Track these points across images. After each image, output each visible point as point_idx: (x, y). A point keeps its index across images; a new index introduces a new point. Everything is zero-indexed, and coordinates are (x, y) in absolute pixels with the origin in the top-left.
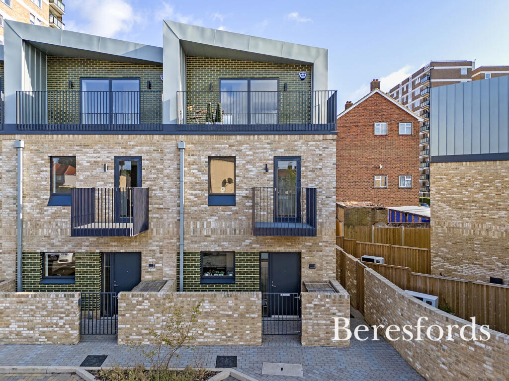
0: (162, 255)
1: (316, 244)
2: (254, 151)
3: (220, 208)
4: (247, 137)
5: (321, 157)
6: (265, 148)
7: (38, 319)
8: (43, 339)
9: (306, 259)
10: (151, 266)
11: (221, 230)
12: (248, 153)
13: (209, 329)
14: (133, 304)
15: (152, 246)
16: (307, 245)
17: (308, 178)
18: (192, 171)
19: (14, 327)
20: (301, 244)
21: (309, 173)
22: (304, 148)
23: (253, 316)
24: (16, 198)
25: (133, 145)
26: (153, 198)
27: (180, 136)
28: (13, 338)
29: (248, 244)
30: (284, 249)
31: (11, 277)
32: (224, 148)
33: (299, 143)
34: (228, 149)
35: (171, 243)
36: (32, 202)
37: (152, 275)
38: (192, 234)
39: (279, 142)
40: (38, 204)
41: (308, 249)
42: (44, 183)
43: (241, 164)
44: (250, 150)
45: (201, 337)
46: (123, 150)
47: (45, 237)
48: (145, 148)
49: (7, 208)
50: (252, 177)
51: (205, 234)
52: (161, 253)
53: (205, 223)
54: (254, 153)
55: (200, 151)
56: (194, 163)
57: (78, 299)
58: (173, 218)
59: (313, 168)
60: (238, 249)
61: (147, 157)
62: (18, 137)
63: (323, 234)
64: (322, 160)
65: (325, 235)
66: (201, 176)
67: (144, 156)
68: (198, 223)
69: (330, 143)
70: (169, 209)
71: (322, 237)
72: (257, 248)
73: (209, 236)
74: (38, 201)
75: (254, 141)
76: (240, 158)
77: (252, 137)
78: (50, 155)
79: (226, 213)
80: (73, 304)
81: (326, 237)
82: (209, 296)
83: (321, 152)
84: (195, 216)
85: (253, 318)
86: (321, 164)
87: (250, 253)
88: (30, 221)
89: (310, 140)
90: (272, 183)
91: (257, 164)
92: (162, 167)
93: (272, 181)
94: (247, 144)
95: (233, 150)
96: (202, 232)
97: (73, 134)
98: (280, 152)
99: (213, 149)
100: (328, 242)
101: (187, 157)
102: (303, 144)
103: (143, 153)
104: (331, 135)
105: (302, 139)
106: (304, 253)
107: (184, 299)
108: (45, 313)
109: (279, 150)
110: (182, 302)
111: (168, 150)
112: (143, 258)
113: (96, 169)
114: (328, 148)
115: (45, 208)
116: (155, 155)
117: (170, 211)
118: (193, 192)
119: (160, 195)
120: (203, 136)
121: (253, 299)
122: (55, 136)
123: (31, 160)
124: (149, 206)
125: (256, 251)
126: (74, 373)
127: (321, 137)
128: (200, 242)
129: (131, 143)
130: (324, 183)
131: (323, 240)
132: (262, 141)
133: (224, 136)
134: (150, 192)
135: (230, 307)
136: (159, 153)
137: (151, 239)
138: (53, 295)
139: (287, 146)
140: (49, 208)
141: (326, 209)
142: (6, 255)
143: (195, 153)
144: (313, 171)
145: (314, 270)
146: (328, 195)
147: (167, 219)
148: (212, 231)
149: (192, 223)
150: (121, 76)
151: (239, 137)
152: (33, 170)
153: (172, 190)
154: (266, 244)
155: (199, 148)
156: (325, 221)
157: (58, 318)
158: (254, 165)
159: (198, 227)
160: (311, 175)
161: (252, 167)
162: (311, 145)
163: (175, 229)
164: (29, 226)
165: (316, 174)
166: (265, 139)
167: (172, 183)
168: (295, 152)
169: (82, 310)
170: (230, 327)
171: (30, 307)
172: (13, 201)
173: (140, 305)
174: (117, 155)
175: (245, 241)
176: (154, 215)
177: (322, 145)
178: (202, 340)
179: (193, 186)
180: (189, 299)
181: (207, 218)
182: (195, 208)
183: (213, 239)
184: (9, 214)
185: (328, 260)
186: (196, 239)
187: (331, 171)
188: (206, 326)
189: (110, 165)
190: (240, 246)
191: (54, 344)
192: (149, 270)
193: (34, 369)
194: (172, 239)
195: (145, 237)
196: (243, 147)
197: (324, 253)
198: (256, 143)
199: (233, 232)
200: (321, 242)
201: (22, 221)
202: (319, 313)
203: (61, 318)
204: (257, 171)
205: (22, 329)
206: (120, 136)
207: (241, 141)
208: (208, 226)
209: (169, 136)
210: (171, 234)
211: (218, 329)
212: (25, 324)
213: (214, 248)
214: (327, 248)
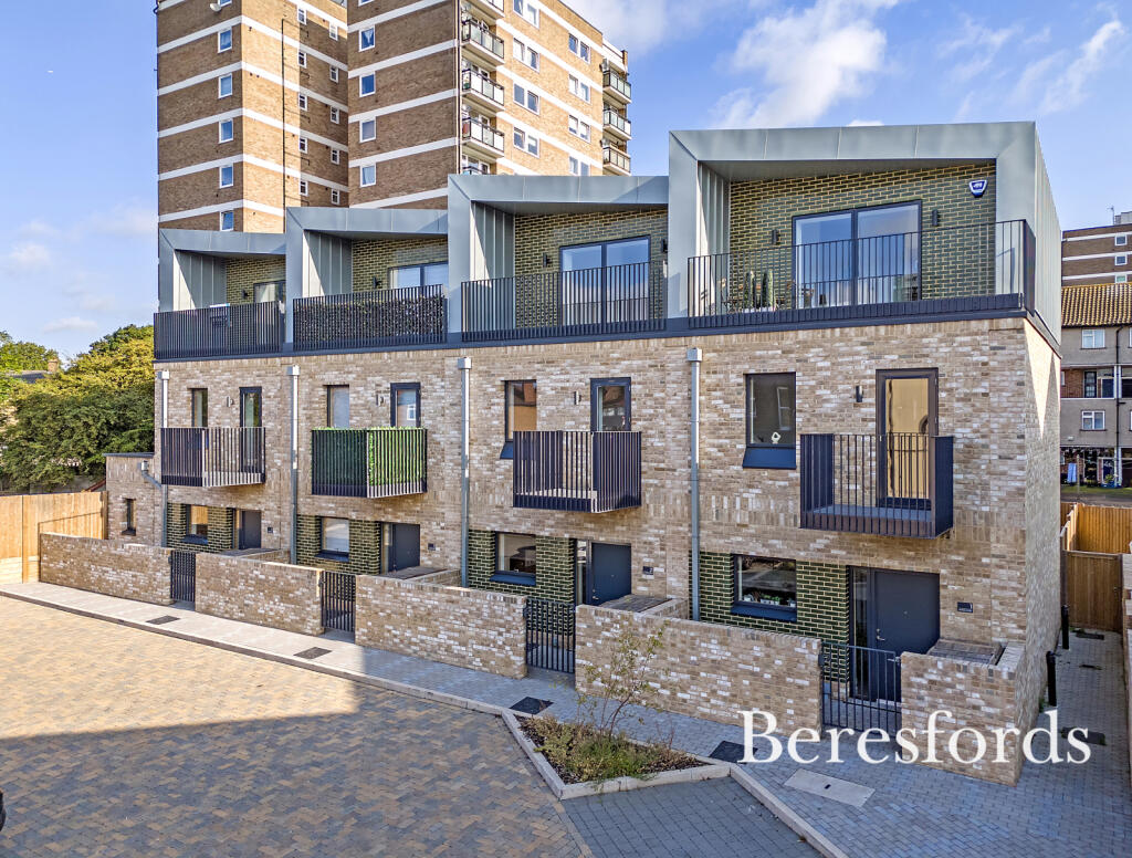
0: (663, 553)
1: (974, 559)
2: (834, 360)
3: (766, 473)
4: (818, 334)
5: (985, 369)
6: (858, 354)
7: (471, 631)
8: (477, 662)
9: (950, 589)
10: (647, 569)
11: (767, 516)
12: (820, 364)
13: (720, 693)
14: (597, 627)
15: (648, 536)
16: (952, 561)
17: (954, 415)
18: (713, 402)
19: (443, 636)
20: (939, 557)
21: (956, 405)
22: (944, 349)
23: (800, 682)
24: (461, 446)
25: (618, 359)
26: (649, 451)
27: (694, 338)
28: (442, 653)
29: (822, 547)
30: (900, 563)
31: (455, 566)
32: (773, 357)
33: (933, 340)
34: (781, 358)
35: (679, 532)
36: (481, 451)
37: (649, 586)
38: (714, 519)
39: (887, 339)
40: (488, 455)
41: (956, 568)
42: (496, 422)
43: (807, 388)
44: (826, 358)
45: (705, 704)
46: (603, 368)
47: (497, 507)
48: (636, 363)
49: (451, 461)
50: (829, 411)
51: (738, 521)
52: (662, 549)
53: (738, 499)
54: (833, 364)
55: (728, 364)
56: (717, 387)
57: (522, 607)
58: (682, 487)
59: (966, 394)
60: (801, 555)
61: (640, 379)
62: (463, 352)
63: (993, 538)
64: (987, 374)
65: (998, 541)
66: (730, 411)
67: (635, 377)
68: (725, 498)
69: (1010, 338)
70: (675, 470)
71: (989, 545)
72: (841, 556)
73: (745, 526)
74: (488, 451)
75: (833, 340)
76: (804, 375)
77: (828, 332)
78: (503, 379)
79: (778, 483)
80: (514, 614)
81: (999, 546)
82: (719, 632)
83: (985, 359)
84: (720, 487)
85: (800, 687)
86: (986, 384)
87: (826, 565)
88: (478, 481)
89: (958, 332)
90: (872, 425)
91: (840, 387)
92: (662, 395)
93: (872, 420)
94: (820, 346)
95: (790, 361)
96: (733, 517)
97: (533, 344)
98: (890, 360)
99: (753, 359)
100: (1004, 557)
101: (704, 377)
102: (941, 341)
103: (633, 371)
104: (1010, 320)
105: (940, 330)
106: (945, 577)
107: (677, 631)
108: (480, 622)
109: (886, 356)
110: (674, 635)
111: (673, 365)
112: (634, 554)
113: (563, 400)
114: (1003, 348)
115: (497, 462)
116: (651, 374)
117: (676, 474)
118: (716, 441)
119: (659, 444)
120: (734, 336)
121: (799, 650)
122: (509, 348)
123: (479, 387)
124: (643, 464)
125: (837, 562)
126: (500, 716)
127: (986, 324)
128: (728, 536)
129: (615, 355)
130: (994, 426)
131: (993, 552)
132: (850, 340)
133: (772, 334)
134: (643, 439)
135: (756, 659)
136: (658, 370)
137: (646, 522)
138: (489, 595)
139: (904, 348)
140: (502, 462)
141: (1000, 483)
142: (450, 532)
143: (718, 368)
144: (966, 399)
145: (971, 616)
146: (1005, 452)
147: (672, 488)
148: (750, 517)
149: (713, 498)
150: (620, 236)
151: (802, 335)
152: (482, 403)
153: (679, 437)
154: (860, 550)
155: (727, 360)
156: (996, 510)
157: (496, 633)
158: (833, 389)
159: (725, 507)
160: (960, 408)
161: (829, 392)
162: (961, 345)
163: (686, 509)
164: (477, 489)
165: (973, 406)
166: (857, 336)
167: (679, 423)
168: (923, 360)
169: (528, 629)
170: (758, 695)
171: (462, 611)
172: (458, 450)
173: (607, 630)
174: (594, 376)
175: (815, 541)
176: (651, 481)
177: (986, 342)
178: (707, 711)
179: (715, 430)
180: (684, 632)
181: (742, 490)
182: (719, 471)
183: (752, 531)
184: (452, 469)
185: (1004, 598)
186: (721, 528)
187: (1012, 399)
188: (715, 687)
189: (583, 393)
190: (805, 550)
191: (491, 672)
192: (644, 576)
193: (452, 699)
194: (681, 525)
195: (636, 517)
196: (811, 354)
197: (996, 582)
198: (837, 345)
199: (792, 520)
200: (987, 556)
201: (469, 480)
202: (941, 701)
203: (500, 634)
204: (839, 401)
205: (452, 642)
206: (598, 344)
207: (806, 342)
208: (744, 507)
209: (674, 340)
210: (679, 515)
211: (735, 696)
212: (456, 635)
213: (756, 549)
214: (1001, 571)
